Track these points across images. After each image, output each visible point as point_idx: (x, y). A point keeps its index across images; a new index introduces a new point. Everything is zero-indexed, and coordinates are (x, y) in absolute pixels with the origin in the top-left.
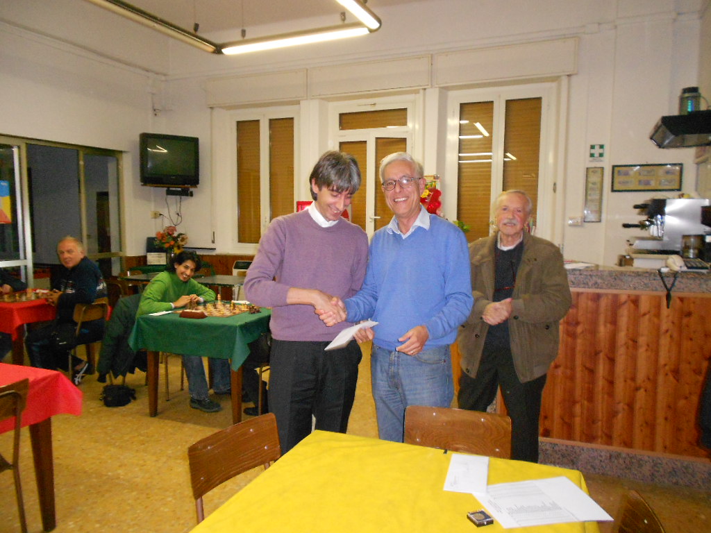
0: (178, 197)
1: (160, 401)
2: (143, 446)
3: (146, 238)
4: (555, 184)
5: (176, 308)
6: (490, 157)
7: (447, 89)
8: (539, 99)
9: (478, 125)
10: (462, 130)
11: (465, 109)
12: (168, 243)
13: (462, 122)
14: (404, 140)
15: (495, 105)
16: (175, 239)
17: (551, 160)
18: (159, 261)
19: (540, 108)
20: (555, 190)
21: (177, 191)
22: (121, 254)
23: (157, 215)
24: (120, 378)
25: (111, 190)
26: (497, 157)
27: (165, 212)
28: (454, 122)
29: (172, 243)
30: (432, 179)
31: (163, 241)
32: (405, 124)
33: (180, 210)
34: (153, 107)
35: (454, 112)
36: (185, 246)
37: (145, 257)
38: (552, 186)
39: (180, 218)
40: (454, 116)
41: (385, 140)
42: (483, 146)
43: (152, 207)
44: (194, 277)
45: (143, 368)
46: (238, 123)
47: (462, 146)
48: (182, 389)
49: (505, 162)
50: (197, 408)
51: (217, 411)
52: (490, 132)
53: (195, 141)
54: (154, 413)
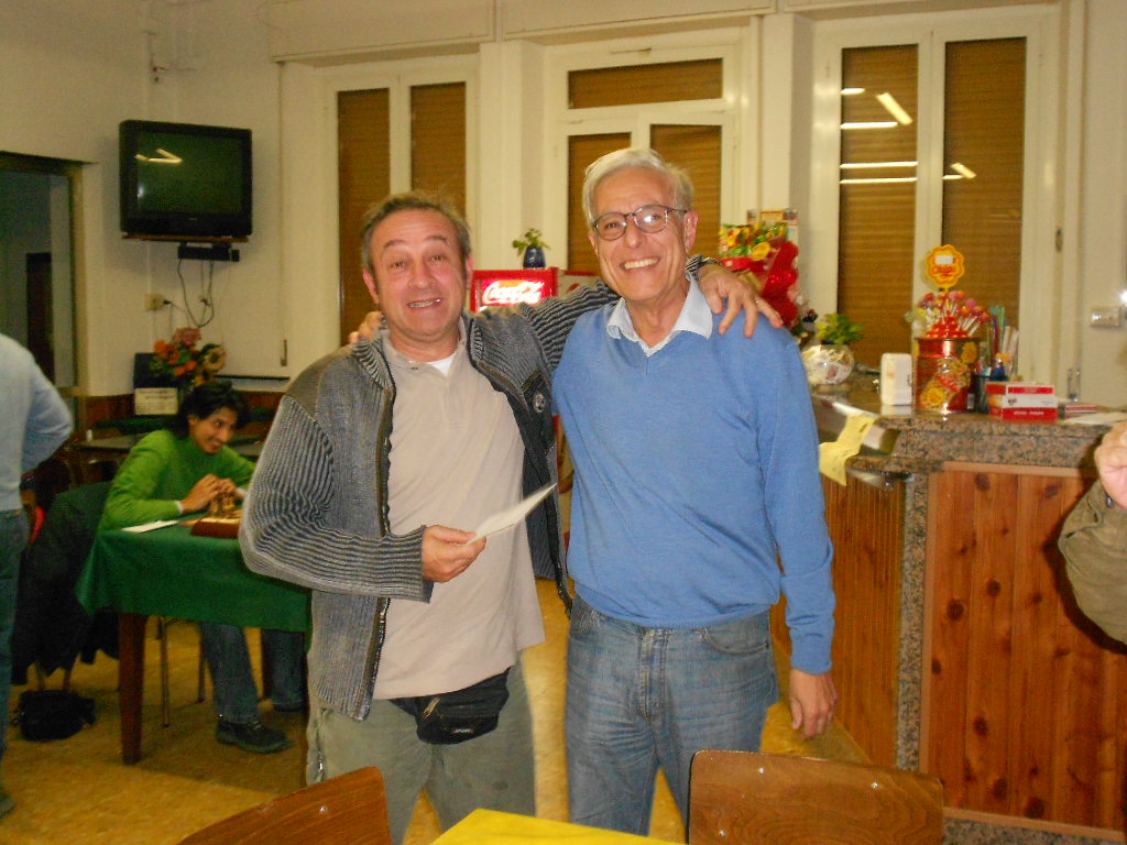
0: (206, 263)
1: (147, 728)
2: (102, 834)
3: (132, 356)
4: (1059, 233)
5: (187, 514)
6: (911, 172)
7: (812, 15)
8: (1021, 41)
9: (886, 100)
10: (847, 110)
11: (854, 62)
12: (183, 365)
13: (848, 92)
14: (715, 131)
15: (922, 53)
16: (197, 356)
17: (1049, 179)
18: (162, 407)
19: (1022, 61)
20: (1059, 247)
21: (206, 249)
22: (77, 391)
23: (159, 304)
24: (59, 674)
25: (57, 249)
26: (928, 172)
27: (177, 297)
28: (828, 91)
29: (191, 365)
30: (780, 218)
31: (170, 362)
32: (716, 93)
33: (210, 290)
34: (151, 64)
35: (828, 68)
36: (221, 372)
37: (130, 399)
38: (1052, 238)
39: (209, 310)
40: (828, 76)
41: (674, 131)
42: (895, 145)
43: (147, 287)
44: (232, 444)
45: (112, 652)
46: (342, 96)
47: (848, 146)
48: (201, 700)
49: (945, 183)
50: (232, 744)
51: (276, 751)
52: (913, 114)
53: (242, 138)
54: (133, 754)
